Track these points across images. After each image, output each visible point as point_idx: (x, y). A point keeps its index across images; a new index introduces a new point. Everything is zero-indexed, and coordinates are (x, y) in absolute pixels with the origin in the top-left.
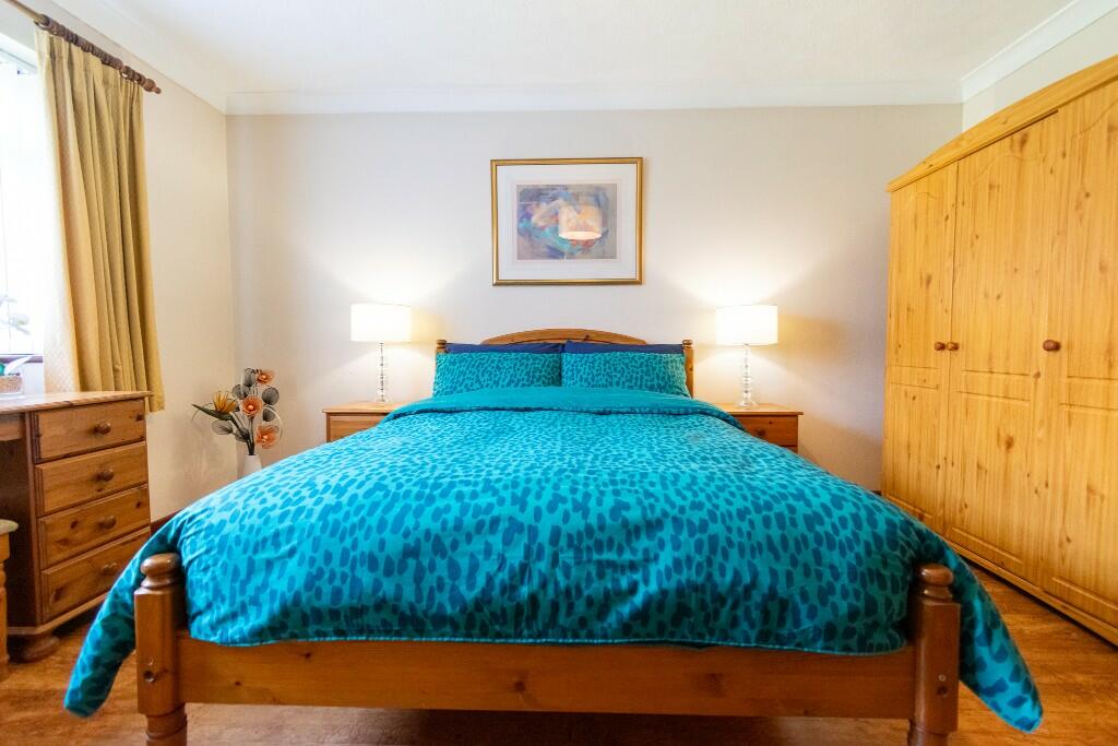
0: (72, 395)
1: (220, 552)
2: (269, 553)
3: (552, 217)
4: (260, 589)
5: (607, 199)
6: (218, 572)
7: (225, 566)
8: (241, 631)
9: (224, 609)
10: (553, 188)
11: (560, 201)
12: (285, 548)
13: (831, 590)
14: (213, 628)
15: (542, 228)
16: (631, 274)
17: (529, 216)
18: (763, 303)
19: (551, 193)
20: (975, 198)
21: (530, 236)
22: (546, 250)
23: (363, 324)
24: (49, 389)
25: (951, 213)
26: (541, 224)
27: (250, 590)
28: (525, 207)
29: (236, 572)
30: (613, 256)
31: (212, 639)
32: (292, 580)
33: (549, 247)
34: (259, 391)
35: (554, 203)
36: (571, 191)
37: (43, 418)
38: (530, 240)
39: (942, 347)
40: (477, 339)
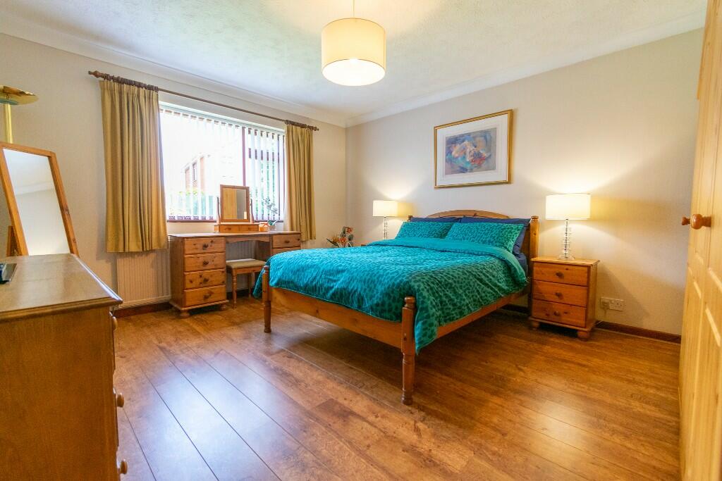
0: (289, 232)
3: (462, 151)
5: (491, 137)
10: (462, 136)
11: (466, 142)
13: (374, 296)
15: (457, 158)
16: (504, 179)
17: (451, 152)
19: (462, 138)
21: (451, 162)
22: (458, 169)
23: (379, 208)
24: (284, 230)
26: (457, 155)
28: (449, 148)
30: (494, 168)
33: (460, 167)
34: (348, 235)
35: (463, 144)
36: (471, 136)
37: (274, 236)
38: (451, 164)
40: (424, 216)
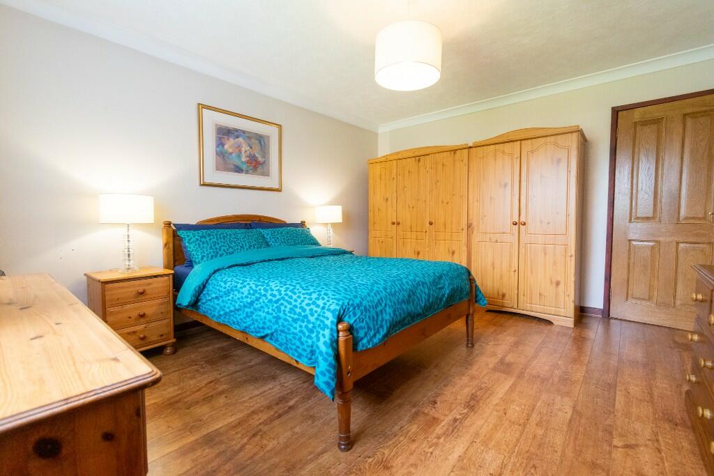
1: (366, 312)
2: (379, 308)
3: (237, 148)
4: (382, 321)
5: (265, 144)
6: (368, 320)
7: (369, 317)
8: (379, 339)
9: (372, 333)
10: (237, 130)
11: (241, 139)
12: (383, 305)
14: (369, 342)
15: (231, 154)
16: (276, 186)
17: (223, 145)
18: (326, 205)
19: (236, 133)
20: (404, 173)
21: (224, 156)
22: (233, 167)
25: (395, 177)
26: (230, 150)
27: (379, 323)
28: (220, 138)
29: (373, 317)
30: (268, 175)
31: (369, 347)
32: (390, 314)
33: (235, 165)
35: (237, 140)
36: (247, 135)
38: (224, 159)
39: (393, 223)
